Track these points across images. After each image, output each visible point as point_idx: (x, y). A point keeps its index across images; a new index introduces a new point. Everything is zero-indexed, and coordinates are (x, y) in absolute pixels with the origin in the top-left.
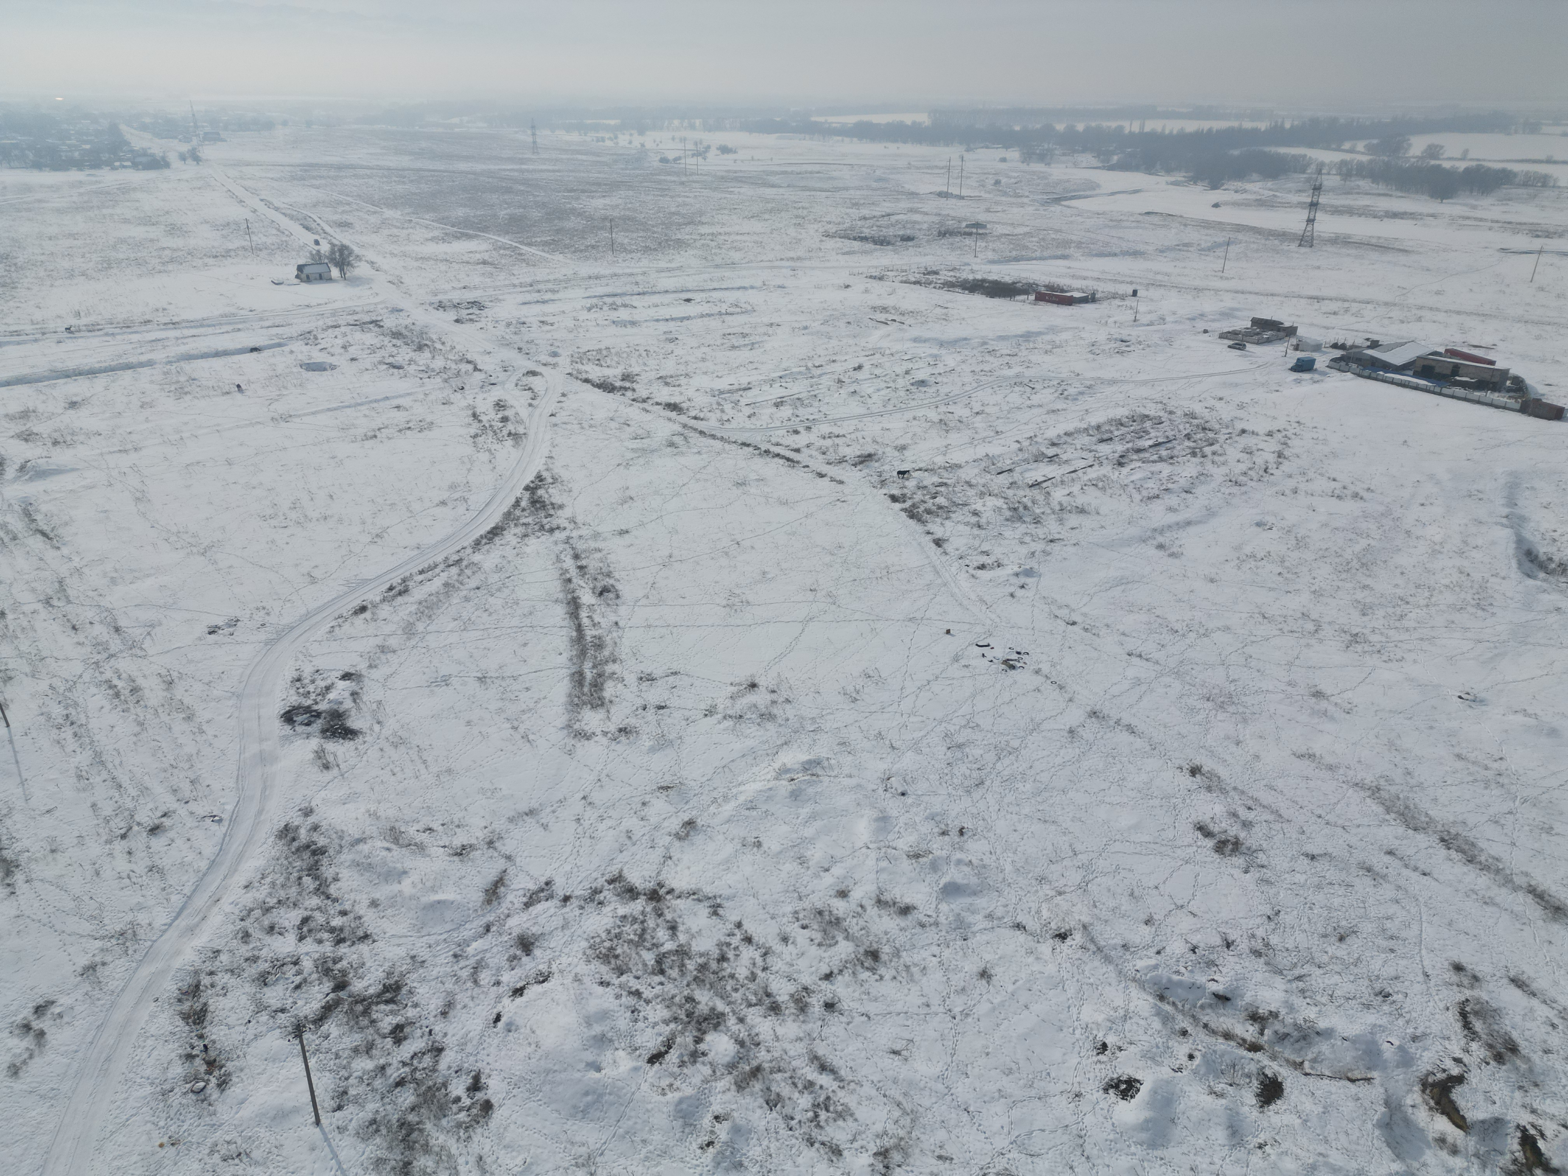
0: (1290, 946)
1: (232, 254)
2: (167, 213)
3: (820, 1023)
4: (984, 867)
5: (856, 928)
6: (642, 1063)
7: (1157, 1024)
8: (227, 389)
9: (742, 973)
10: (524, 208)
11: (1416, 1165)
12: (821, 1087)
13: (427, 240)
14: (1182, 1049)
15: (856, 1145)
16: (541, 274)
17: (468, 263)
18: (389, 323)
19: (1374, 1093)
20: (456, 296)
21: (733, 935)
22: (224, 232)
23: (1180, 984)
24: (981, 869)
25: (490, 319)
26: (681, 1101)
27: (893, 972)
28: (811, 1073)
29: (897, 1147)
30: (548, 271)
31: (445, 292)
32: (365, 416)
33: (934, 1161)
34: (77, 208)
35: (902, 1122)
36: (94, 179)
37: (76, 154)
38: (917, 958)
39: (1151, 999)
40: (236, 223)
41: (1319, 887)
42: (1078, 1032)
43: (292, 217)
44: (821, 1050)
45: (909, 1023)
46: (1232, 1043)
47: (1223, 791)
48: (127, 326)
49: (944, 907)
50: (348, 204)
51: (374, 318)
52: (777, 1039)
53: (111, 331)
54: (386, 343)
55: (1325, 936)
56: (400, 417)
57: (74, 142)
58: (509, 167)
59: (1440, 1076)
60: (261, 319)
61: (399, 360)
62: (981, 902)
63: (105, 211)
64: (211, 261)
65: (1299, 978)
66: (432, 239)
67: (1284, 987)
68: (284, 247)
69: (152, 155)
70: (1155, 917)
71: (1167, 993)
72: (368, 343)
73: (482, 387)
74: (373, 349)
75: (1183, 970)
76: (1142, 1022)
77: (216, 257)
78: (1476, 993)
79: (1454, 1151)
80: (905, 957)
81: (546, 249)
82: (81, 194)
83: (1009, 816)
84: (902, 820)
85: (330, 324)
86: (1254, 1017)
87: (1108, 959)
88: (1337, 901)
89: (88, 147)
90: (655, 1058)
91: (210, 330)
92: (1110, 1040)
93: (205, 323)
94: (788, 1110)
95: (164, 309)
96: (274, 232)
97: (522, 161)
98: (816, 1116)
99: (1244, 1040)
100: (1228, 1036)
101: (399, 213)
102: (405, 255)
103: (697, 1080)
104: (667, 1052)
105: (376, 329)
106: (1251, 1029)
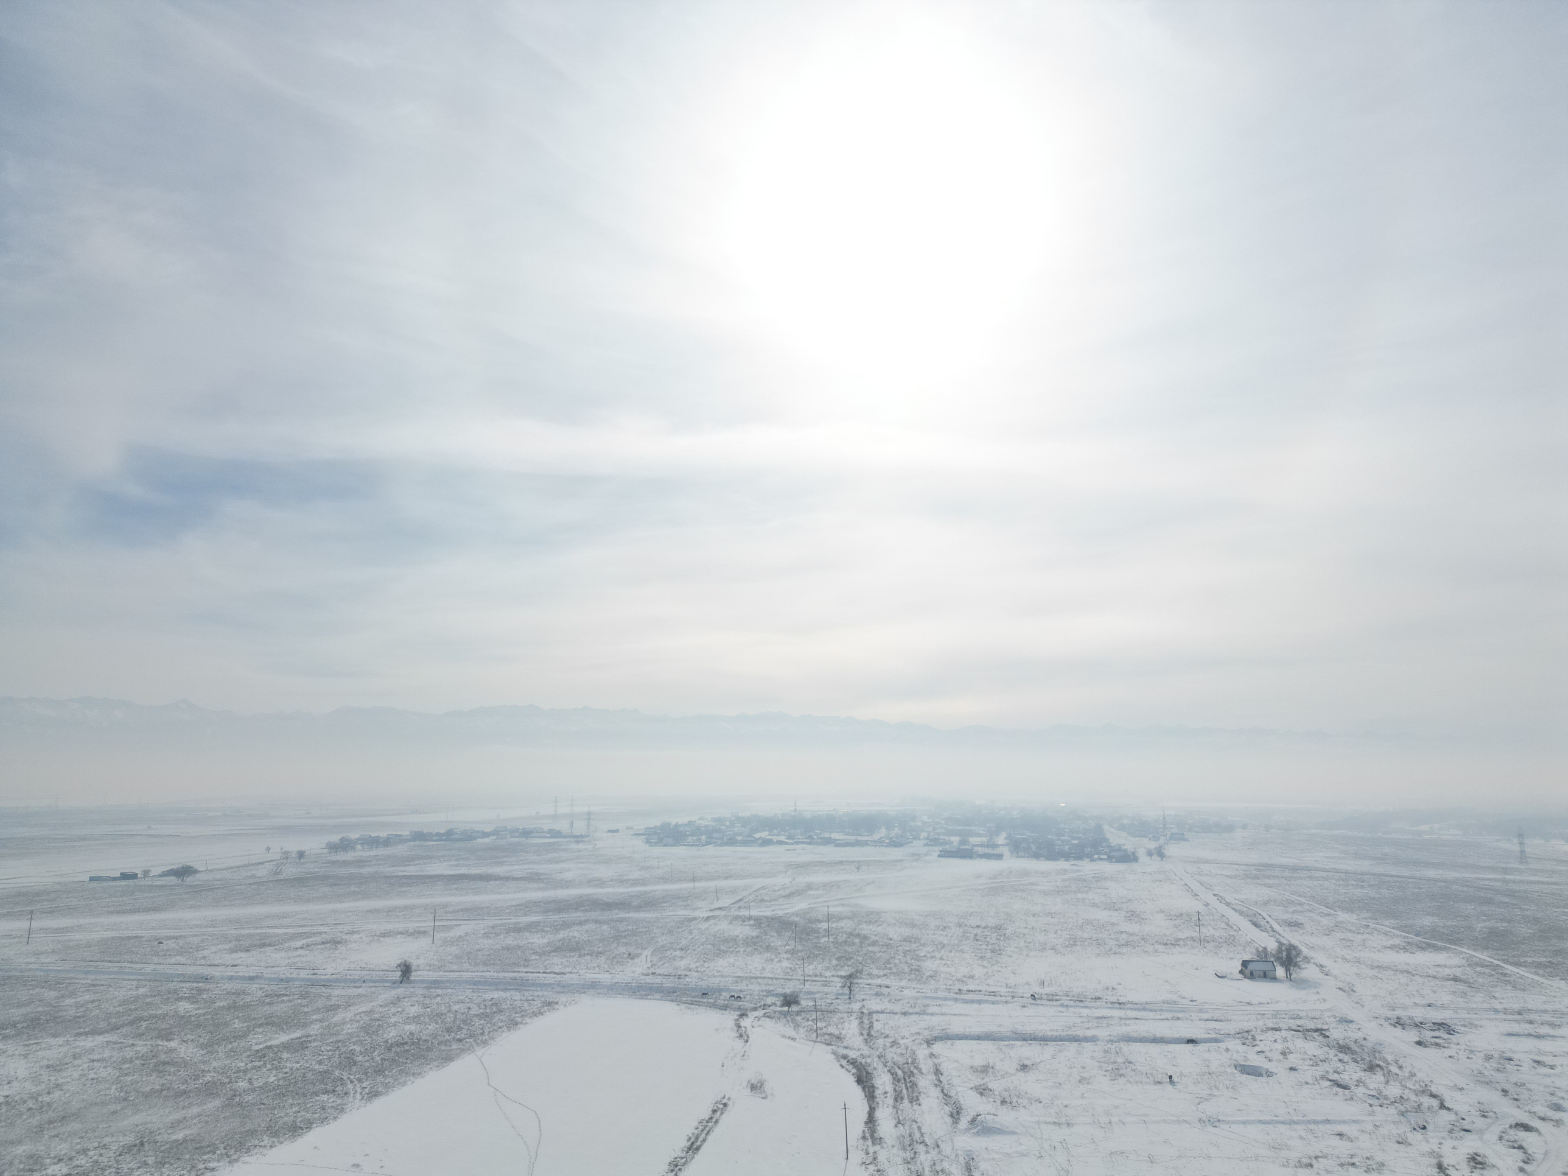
1: (1181, 943)
2: (1130, 900)
8: (1159, 1078)
10: (1509, 921)
13: (1386, 947)
16: (1534, 1001)
17: (1434, 977)
18: (1337, 1033)
20: (1419, 1014)
22: (1176, 922)
25: (1462, 1047)
30: (1544, 999)
31: (1405, 1008)
32: (1301, 1138)
34: (1059, 892)
36: (1075, 868)
37: (1066, 848)
40: (1189, 915)
43: (1241, 913)
48: (1080, 1000)
50: (1301, 904)
51: (1319, 1026)
53: (1066, 1003)
54: (1331, 1056)
56: (1343, 1148)
57: (1066, 838)
58: (1488, 877)
60: (1201, 1011)
61: (1345, 1078)
63: (1079, 896)
64: (1161, 948)
66: (1392, 947)
68: (1230, 941)
69: (1125, 851)
72: (1310, 1053)
73: (1451, 1131)
74: (1316, 1062)
77: (1166, 944)
81: (1541, 972)
82: (1063, 880)
85: (1271, 1025)
89: (1076, 842)
91: (1151, 1015)
93: (1148, 1007)
95: (1114, 989)
96: (1223, 925)
97: (1505, 871)
101: (1355, 917)
102: (1358, 961)
105: (1321, 1039)
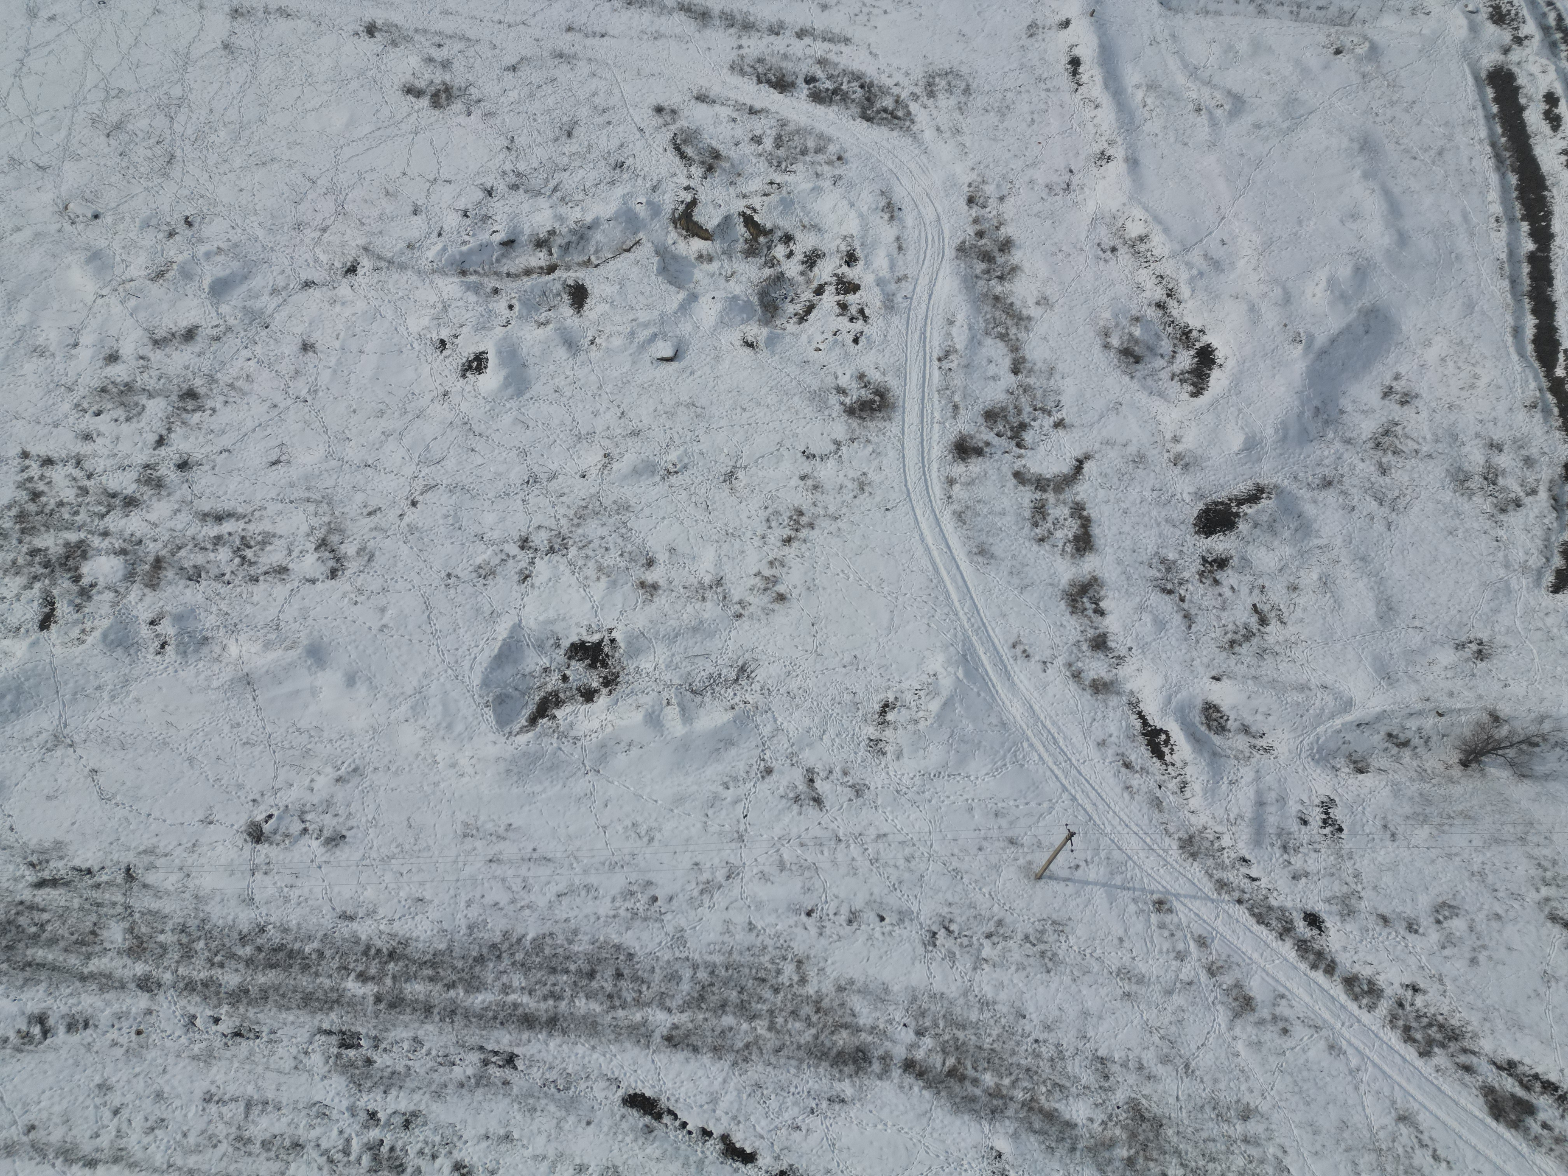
0: (535, 165)
3: (186, 486)
4: (236, 245)
5: (153, 382)
6: (36, 635)
7: (472, 297)
9: (69, 494)
11: (692, 285)
12: (230, 534)
14: (500, 305)
15: (294, 554)
19: (645, 251)
21: (27, 467)
23: (471, 252)
24: (234, 249)
26: (105, 636)
27: (222, 398)
28: (212, 530)
29: (330, 531)
33: (368, 520)
35: (321, 511)
38: (234, 372)
39: (456, 280)
41: (532, 95)
42: (415, 345)
44: (205, 506)
45: (269, 431)
46: (535, 276)
47: (408, 39)
49: (224, 309)
52: (156, 525)
55: (556, 140)
59: (682, 208)
62: (257, 282)
65: (555, 189)
67: (548, 205)
70: (419, 203)
71: (466, 266)
75: (467, 238)
76: (460, 303)
78: (678, 124)
79: (710, 259)
80: (223, 378)
83: (225, 178)
84: (116, 246)
86: (540, 244)
87: (403, 267)
88: (551, 101)
90: (45, 623)
92: (444, 334)
94: (214, 571)
98: (243, 558)
99: (541, 268)
100: (528, 272)
103: (105, 609)
104: (53, 610)
106: (541, 255)
